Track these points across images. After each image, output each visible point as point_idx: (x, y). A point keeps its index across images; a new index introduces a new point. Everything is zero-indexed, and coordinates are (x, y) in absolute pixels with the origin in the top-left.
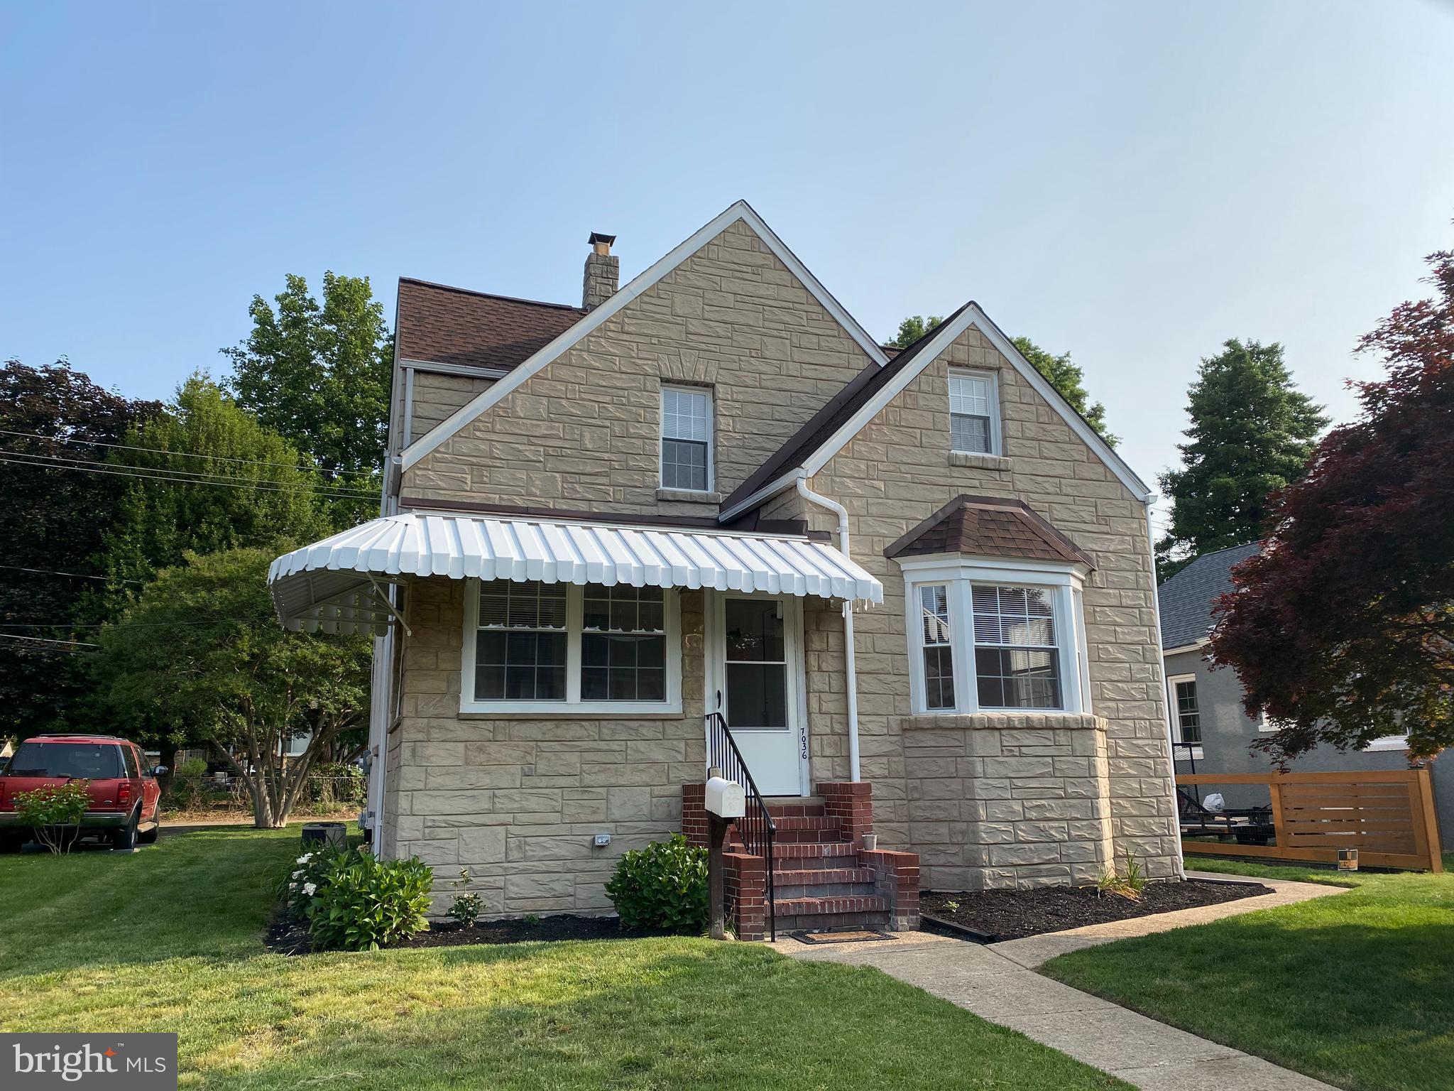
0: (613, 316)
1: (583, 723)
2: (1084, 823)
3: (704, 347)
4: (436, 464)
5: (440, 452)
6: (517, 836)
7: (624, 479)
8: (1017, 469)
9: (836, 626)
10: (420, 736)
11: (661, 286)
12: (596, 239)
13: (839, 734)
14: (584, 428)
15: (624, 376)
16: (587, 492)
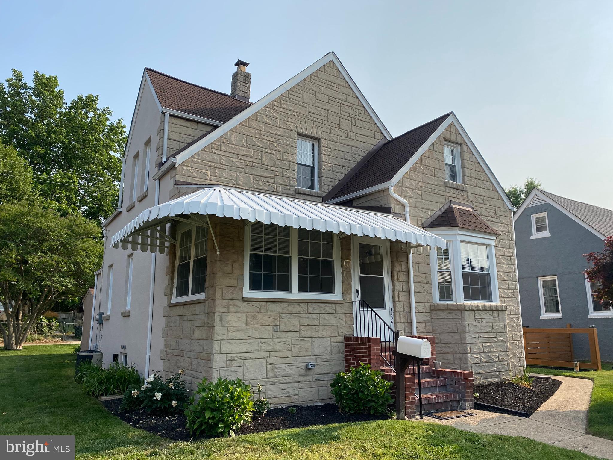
0: (277, 98)
1: (301, 304)
2: (504, 353)
3: (315, 119)
4: (192, 164)
5: (195, 158)
6: (271, 364)
7: (282, 181)
8: (469, 191)
9: (404, 259)
10: (224, 310)
11: (298, 87)
12: (240, 64)
13: (407, 312)
14: (263, 153)
15: (281, 129)
16: (264, 186)
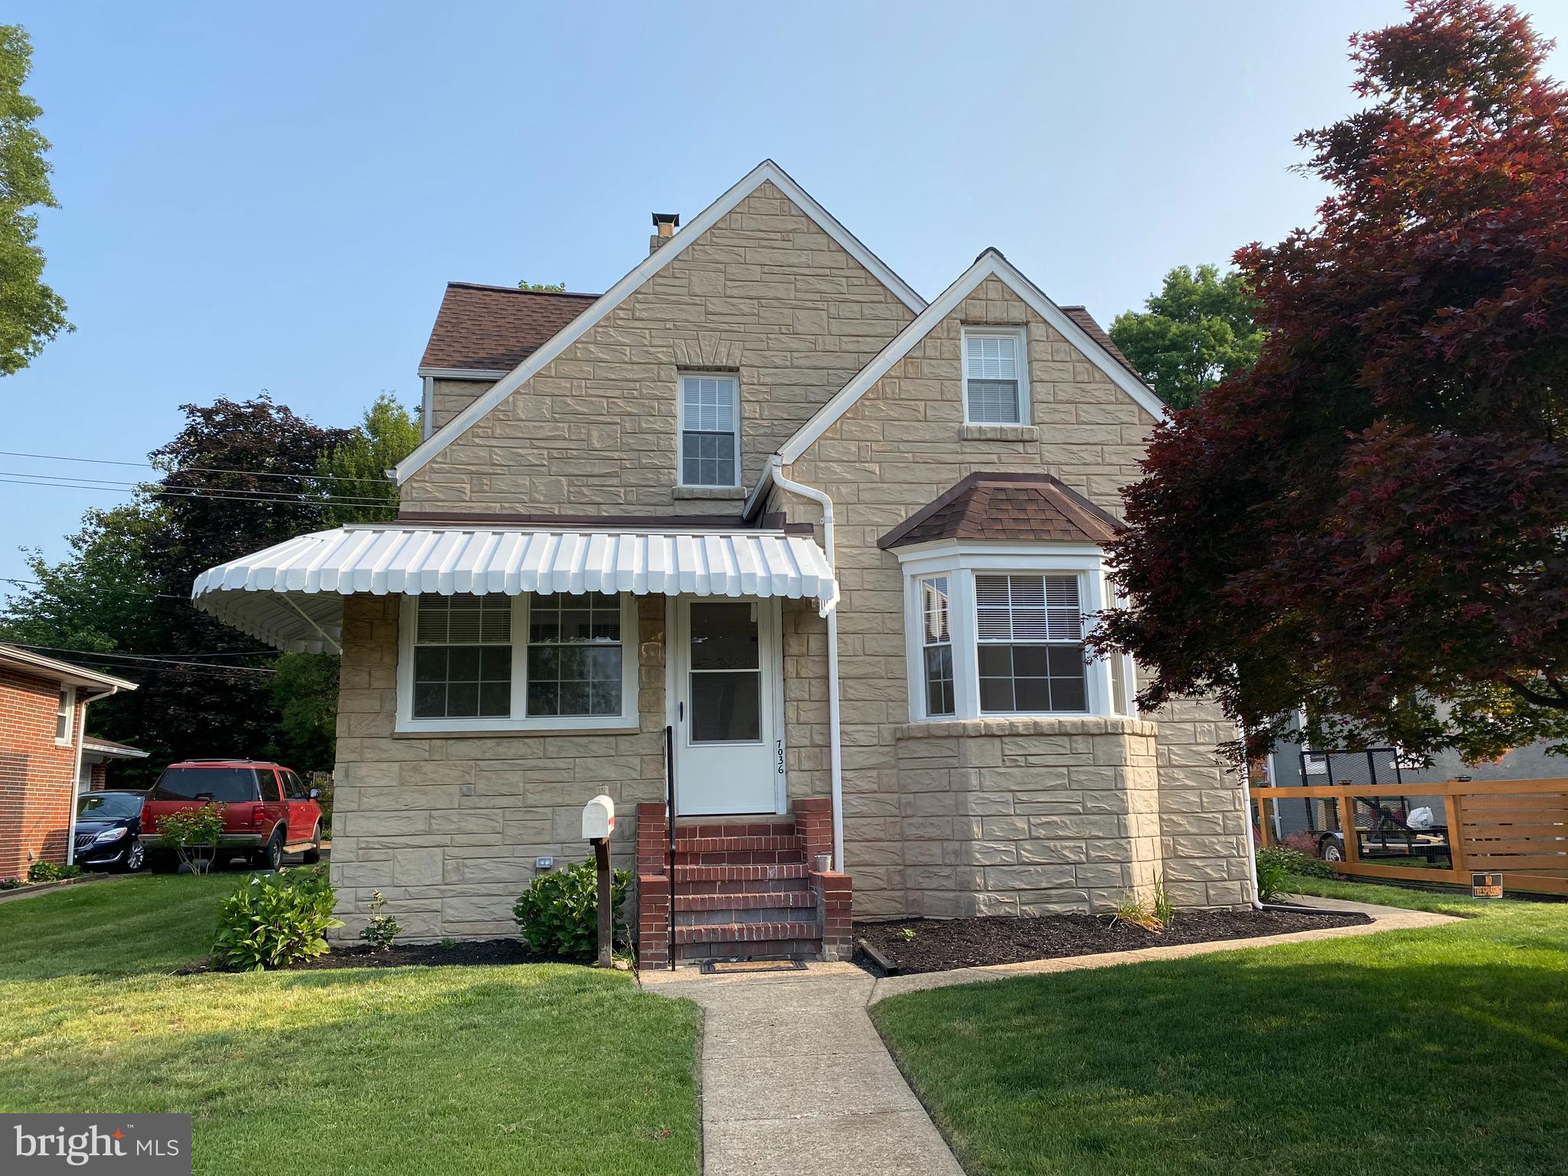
0: (623, 303)
1: (527, 740)
2: (1108, 842)
3: (726, 327)
4: (433, 475)
5: (437, 462)
6: (456, 858)
7: (637, 479)
8: (1046, 438)
9: (818, 628)
10: (352, 757)
11: (677, 264)
12: (658, 219)
13: (820, 746)
14: (591, 426)
15: (635, 367)
16: (596, 495)
